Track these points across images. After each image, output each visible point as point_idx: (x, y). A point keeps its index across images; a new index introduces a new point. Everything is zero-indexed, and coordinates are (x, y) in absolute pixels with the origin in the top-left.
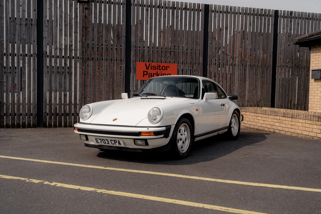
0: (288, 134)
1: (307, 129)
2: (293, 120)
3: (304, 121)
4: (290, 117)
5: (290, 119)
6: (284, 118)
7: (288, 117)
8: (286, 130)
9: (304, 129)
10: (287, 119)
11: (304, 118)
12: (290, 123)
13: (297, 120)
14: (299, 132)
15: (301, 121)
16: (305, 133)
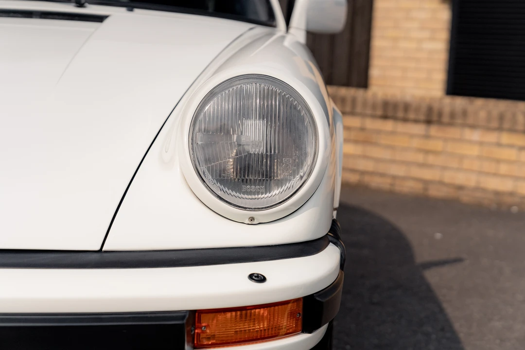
0: (408, 187)
1: (503, 169)
2: (434, 130)
3: (492, 137)
4: (416, 121)
5: (419, 129)
6: (389, 125)
7: (405, 120)
8: (398, 171)
9: (488, 167)
10: (401, 127)
11: (495, 124)
12: (416, 143)
13: (453, 132)
14: (460, 178)
15: (475, 135)
16: (494, 184)
